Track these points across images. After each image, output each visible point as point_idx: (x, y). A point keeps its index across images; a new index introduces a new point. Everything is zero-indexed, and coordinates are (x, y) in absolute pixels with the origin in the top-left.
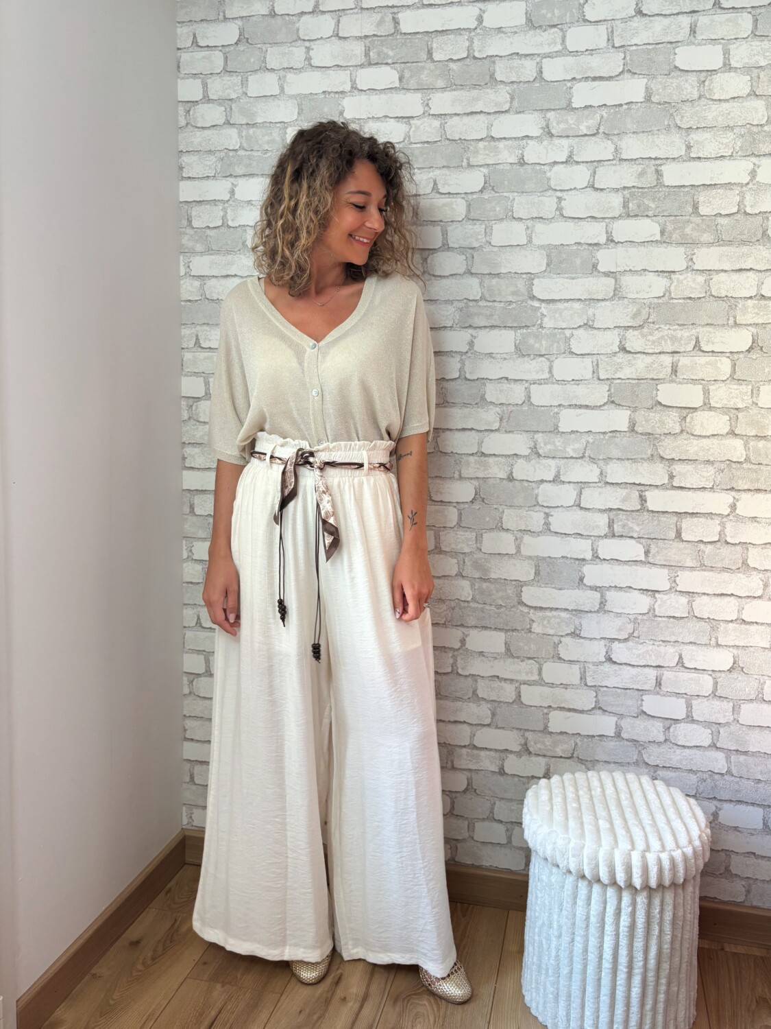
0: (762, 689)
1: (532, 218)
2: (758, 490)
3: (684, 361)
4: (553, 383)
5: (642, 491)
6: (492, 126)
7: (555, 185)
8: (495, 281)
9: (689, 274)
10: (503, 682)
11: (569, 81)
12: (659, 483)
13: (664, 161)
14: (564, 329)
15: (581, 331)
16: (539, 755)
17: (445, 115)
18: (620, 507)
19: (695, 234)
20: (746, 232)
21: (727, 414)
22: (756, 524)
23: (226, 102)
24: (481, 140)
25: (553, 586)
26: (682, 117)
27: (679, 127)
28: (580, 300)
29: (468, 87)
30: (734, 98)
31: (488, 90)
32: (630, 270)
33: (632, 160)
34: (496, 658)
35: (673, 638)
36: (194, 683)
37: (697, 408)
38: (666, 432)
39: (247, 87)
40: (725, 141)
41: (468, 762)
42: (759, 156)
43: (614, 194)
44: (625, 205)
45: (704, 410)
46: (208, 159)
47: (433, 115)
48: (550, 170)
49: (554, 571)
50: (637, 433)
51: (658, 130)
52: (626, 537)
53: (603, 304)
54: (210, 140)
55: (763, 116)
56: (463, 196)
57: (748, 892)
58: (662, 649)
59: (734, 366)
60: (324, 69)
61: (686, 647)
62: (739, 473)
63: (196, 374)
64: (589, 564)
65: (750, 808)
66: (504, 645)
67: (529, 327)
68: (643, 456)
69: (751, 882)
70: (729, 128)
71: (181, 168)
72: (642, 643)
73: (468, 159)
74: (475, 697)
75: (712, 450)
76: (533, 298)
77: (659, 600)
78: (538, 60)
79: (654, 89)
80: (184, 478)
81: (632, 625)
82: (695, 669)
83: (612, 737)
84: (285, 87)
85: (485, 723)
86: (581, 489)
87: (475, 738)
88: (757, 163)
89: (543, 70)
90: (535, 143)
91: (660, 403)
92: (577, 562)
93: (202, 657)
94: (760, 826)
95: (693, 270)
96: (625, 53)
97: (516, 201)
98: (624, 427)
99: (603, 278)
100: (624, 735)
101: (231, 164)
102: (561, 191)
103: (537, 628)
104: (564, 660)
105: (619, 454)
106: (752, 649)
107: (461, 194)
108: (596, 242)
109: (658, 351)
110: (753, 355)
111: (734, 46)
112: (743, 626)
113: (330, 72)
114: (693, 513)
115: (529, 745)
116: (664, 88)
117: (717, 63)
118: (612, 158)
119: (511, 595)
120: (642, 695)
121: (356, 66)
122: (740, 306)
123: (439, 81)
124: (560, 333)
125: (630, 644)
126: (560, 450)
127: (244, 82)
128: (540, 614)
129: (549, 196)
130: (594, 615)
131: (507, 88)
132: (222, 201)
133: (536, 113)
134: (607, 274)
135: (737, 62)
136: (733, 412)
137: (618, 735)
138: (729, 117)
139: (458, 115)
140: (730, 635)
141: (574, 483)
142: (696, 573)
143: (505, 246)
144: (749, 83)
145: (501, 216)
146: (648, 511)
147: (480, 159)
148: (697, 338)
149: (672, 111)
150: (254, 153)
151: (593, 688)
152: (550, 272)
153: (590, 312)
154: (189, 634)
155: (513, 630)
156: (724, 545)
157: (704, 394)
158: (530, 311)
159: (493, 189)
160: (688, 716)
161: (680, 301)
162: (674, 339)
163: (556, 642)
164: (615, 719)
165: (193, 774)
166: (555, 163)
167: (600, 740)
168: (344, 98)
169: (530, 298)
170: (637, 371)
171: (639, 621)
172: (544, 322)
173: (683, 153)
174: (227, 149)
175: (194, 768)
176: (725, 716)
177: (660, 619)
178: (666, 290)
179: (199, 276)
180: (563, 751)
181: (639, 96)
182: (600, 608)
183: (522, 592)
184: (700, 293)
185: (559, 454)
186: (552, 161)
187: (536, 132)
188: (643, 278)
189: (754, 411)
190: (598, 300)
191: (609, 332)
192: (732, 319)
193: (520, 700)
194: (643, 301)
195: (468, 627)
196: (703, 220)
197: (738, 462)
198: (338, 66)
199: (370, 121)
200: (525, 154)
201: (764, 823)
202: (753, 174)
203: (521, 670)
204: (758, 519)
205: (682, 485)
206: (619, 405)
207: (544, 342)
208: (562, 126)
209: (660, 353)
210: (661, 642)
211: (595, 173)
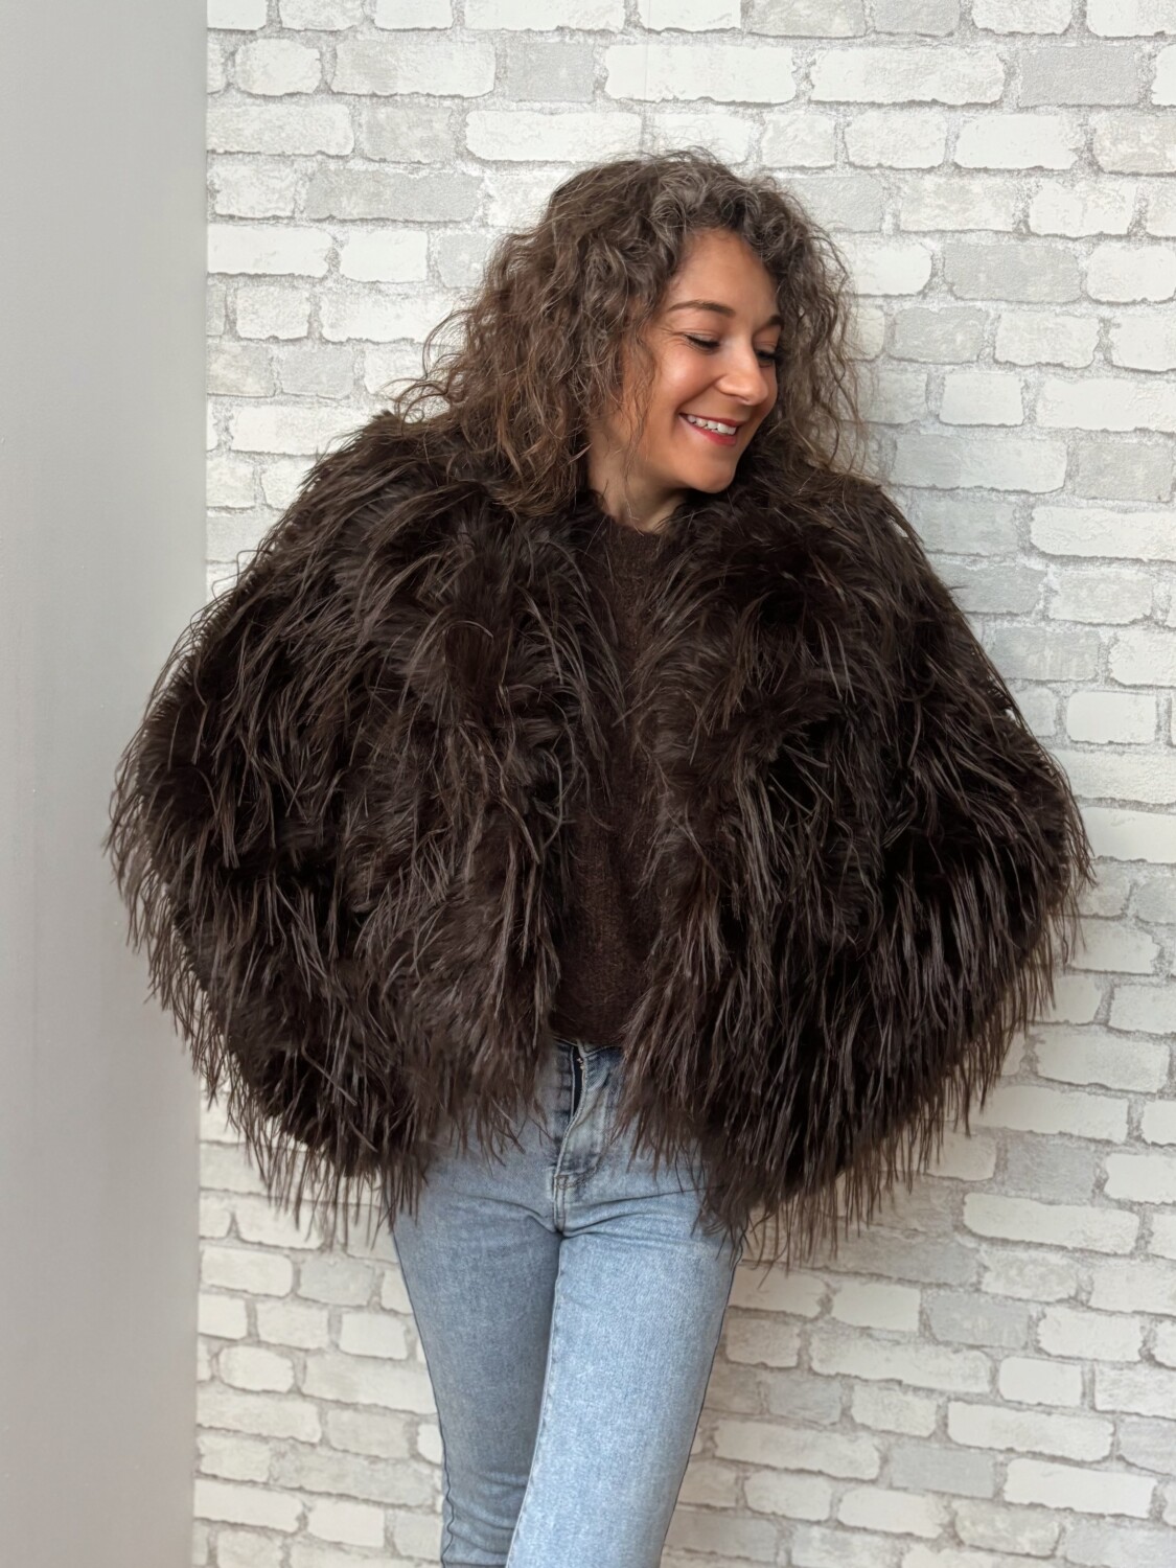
1: (1039, 365)
6: (957, 137)
7: (1099, 291)
8: (943, 506)
10: (910, 1393)
14: (1099, 625)
15: (1136, 632)
16: (978, 1548)
17: (847, 104)
24: (931, 170)
25: (1036, 1195)
28: (1138, 561)
29: (906, 39)
31: (954, 51)
34: (898, 1343)
41: (823, 1554)
46: (276, 174)
47: (818, 103)
48: (1089, 254)
49: (1040, 1164)
56: (880, 301)
64: (1120, 1151)
66: (916, 1316)
67: (1016, 615)
73: (896, 216)
74: (847, 1421)
76: (1030, 549)
83: (1143, 1520)
85: (866, 1478)
86: (1114, 987)
87: (842, 1506)
90: (1058, 187)
92: (1093, 1147)
97: (1004, 323)
101: (333, 190)
102: (1110, 304)
103: (992, 1284)
104: (1049, 1355)
107: (875, 296)
115: (959, 1527)
119: (939, 1209)
124: (1087, 634)
128: (1002, 1253)
129: (1082, 316)
130: (1122, 1262)
131: (1001, 47)
133: (1064, 112)
137: (1156, 1517)
139: (880, 106)
141: (1097, 972)
143: (971, 426)
145: (966, 355)
147: (925, 219)
150: (389, 169)
151: (1109, 1416)
152: (1073, 493)
155: (939, 1286)
158: (1020, 580)
159: (951, 291)
163: (1035, 1315)
164: (1153, 1482)
166: (1101, 237)
167: (1118, 1526)
168: (607, 47)
169: (1023, 549)
172: (1052, 606)
174: (322, 153)
180: (1034, 1542)
182: (1136, 1248)
183: (964, 1203)
186: (1094, 232)
187: (1063, 160)
193: (945, 1432)
195: (837, 1273)
200: (1032, 212)
203: (954, 1371)
207: (1048, 653)
208: (1124, 148)
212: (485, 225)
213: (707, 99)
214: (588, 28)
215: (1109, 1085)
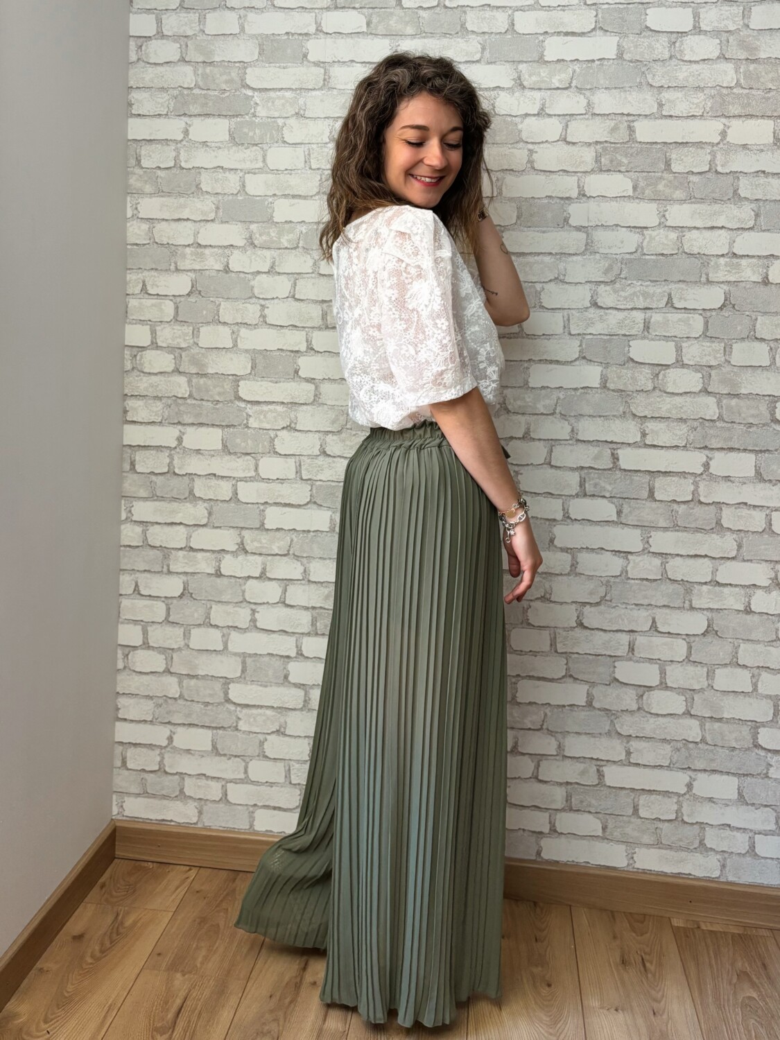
0: (737, 653)
1: (503, 170)
2: (731, 449)
3: (656, 318)
4: (524, 338)
5: (614, 449)
7: (527, 138)
9: (662, 231)
11: (541, 34)
12: (631, 441)
13: (636, 117)
15: (552, 284)
18: (592, 465)
19: (668, 191)
20: (717, 190)
21: (699, 372)
22: (729, 483)
23: (182, 39)
26: (654, 75)
27: (651, 86)
28: (551, 254)
30: (704, 60)
32: (602, 225)
33: (604, 115)
35: (646, 602)
36: (130, 657)
37: (669, 365)
38: (638, 389)
39: (204, 24)
40: (696, 101)
42: (729, 117)
43: (587, 149)
44: (597, 159)
45: (676, 367)
48: (522, 122)
50: (609, 389)
51: (631, 87)
52: (599, 496)
53: (575, 258)
54: (162, 77)
55: (733, 79)
57: (723, 866)
58: (635, 613)
59: (706, 323)
60: (286, 10)
61: (659, 610)
62: (712, 432)
63: (142, 322)
65: (725, 777)
68: (615, 413)
69: (726, 855)
70: (699, 89)
71: (130, 105)
72: (614, 607)
75: (685, 408)
77: (631, 562)
78: (510, 12)
79: (626, 47)
80: (125, 432)
81: (604, 587)
82: (669, 633)
84: (246, 26)
86: (552, 446)
88: (727, 124)
89: (515, 22)
91: (632, 360)
92: (547, 523)
93: (139, 628)
94: (736, 796)
95: (666, 226)
96: (597, 10)
98: (596, 383)
99: (575, 233)
100: (596, 704)
102: (532, 143)
105: (591, 411)
106: (726, 612)
108: (568, 196)
109: (630, 307)
110: (725, 313)
111: (704, 10)
112: (717, 588)
113: (293, 13)
114: (666, 472)
116: (636, 47)
117: (688, 26)
118: (584, 112)
120: (614, 662)
121: (322, 9)
122: (712, 263)
123: (408, 28)
125: (602, 607)
126: (530, 406)
127: (202, 20)
129: (520, 149)
130: (565, 578)
132: (175, 141)
133: (507, 64)
134: (579, 229)
135: (707, 25)
136: (705, 370)
137: (590, 704)
138: (699, 78)
140: (703, 598)
141: (544, 440)
142: (669, 534)
144: (719, 47)
146: (620, 469)
148: (670, 295)
149: (644, 69)
153: (562, 266)
154: (125, 603)
156: (697, 504)
157: (677, 351)
160: (661, 683)
161: (652, 257)
162: (646, 295)
164: (587, 687)
165: (126, 758)
166: (527, 115)
170: (608, 325)
171: (611, 584)
173: (655, 110)
174: (181, 87)
175: (126, 752)
176: (699, 682)
177: (633, 581)
178: (639, 246)
179: (147, 219)
181: (612, 54)
184: (673, 249)
185: (529, 410)
187: (508, 83)
188: (615, 233)
189: (727, 369)
190: (569, 254)
191: (580, 287)
192: (704, 276)
194: (614, 256)
196: (675, 177)
197: (711, 420)
198: (303, 8)
199: (336, 65)
201: (739, 792)
202: (724, 134)
204: (732, 479)
205: (655, 443)
206: (590, 361)
208: (534, 78)
209: (632, 309)
210: (633, 606)
211: (567, 126)
212: (255, 116)
213: (352, 61)
214: (299, 32)
215: (553, 492)
